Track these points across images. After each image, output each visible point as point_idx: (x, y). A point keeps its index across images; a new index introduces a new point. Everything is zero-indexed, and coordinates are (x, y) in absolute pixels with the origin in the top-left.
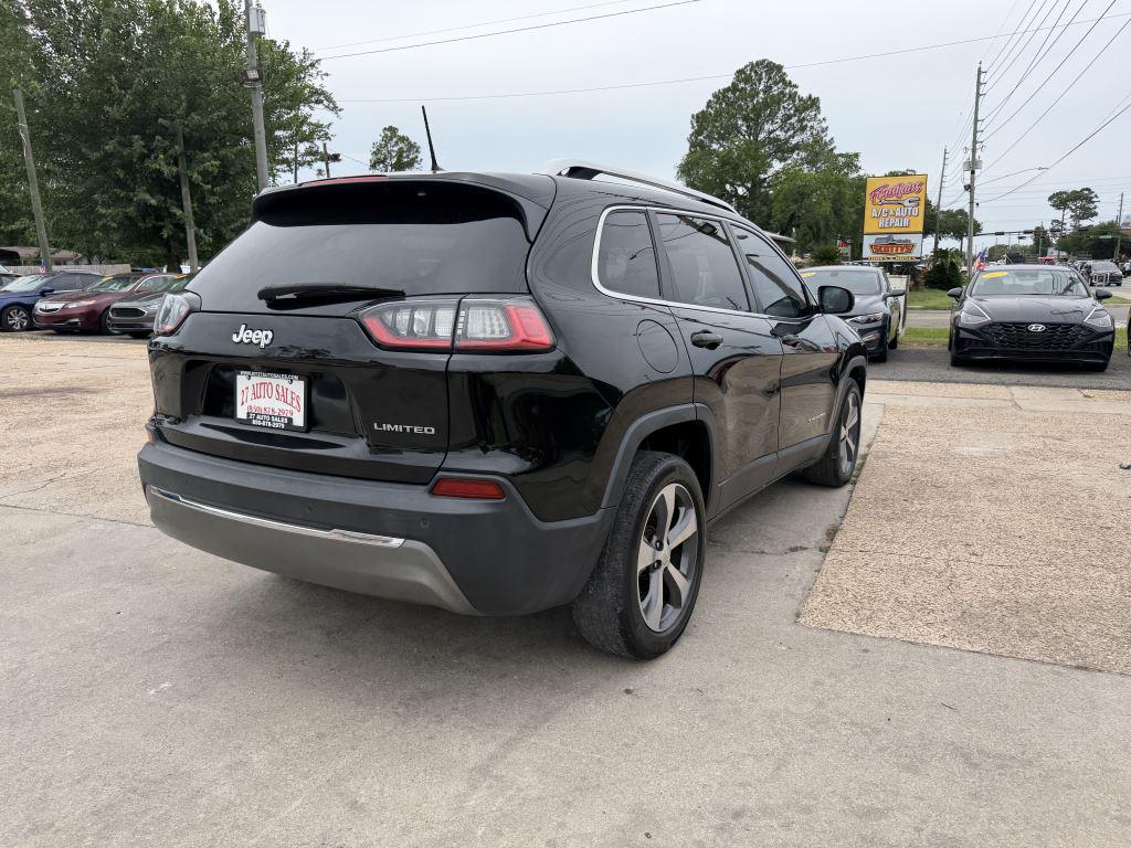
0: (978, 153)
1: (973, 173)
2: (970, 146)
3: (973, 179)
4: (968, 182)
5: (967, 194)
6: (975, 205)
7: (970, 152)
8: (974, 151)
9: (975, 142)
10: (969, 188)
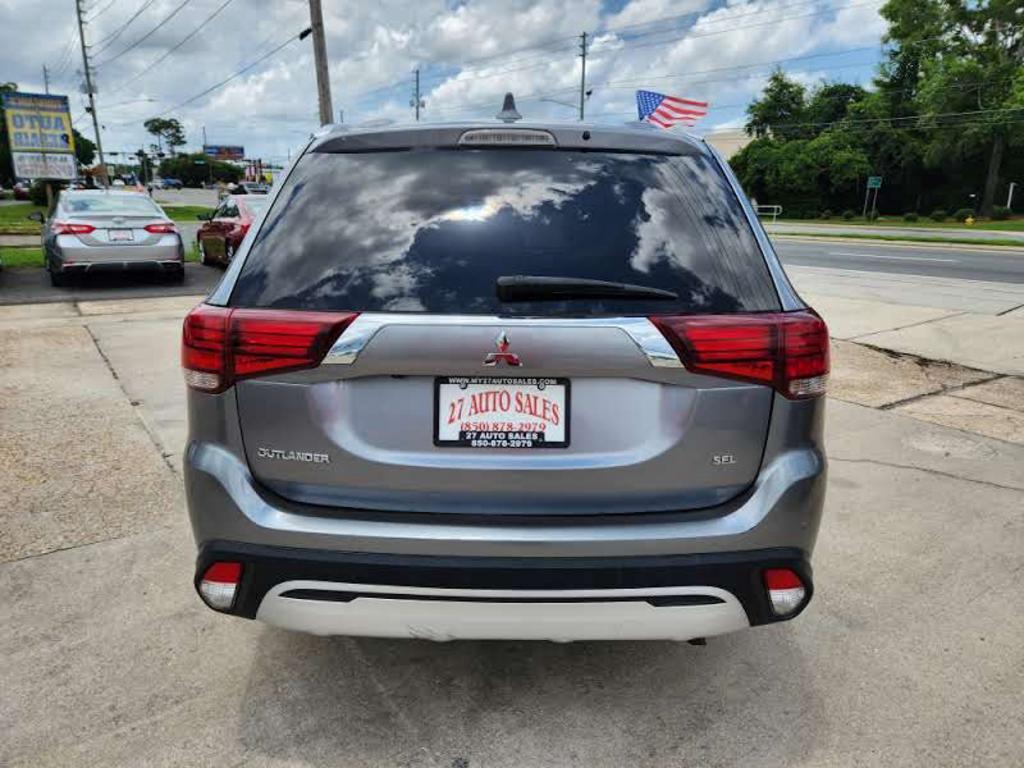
0: (92, 78)
1: (91, 96)
2: (83, 70)
3: (92, 102)
4: (88, 105)
5: (89, 116)
6: (100, 128)
7: (84, 77)
8: (88, 75)
9: (87, 67)
10: (90, 110)
